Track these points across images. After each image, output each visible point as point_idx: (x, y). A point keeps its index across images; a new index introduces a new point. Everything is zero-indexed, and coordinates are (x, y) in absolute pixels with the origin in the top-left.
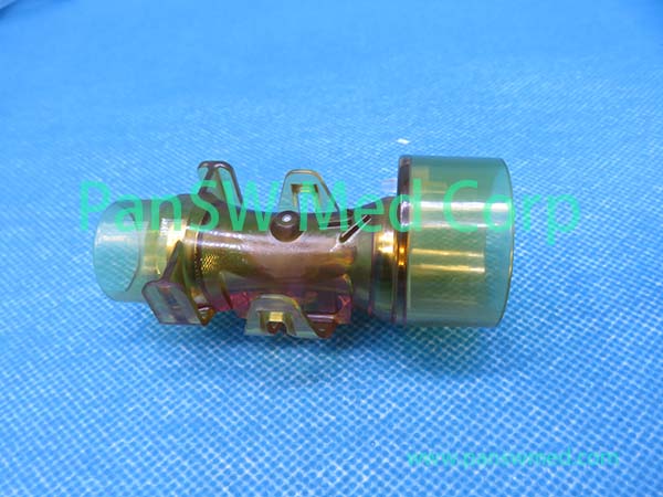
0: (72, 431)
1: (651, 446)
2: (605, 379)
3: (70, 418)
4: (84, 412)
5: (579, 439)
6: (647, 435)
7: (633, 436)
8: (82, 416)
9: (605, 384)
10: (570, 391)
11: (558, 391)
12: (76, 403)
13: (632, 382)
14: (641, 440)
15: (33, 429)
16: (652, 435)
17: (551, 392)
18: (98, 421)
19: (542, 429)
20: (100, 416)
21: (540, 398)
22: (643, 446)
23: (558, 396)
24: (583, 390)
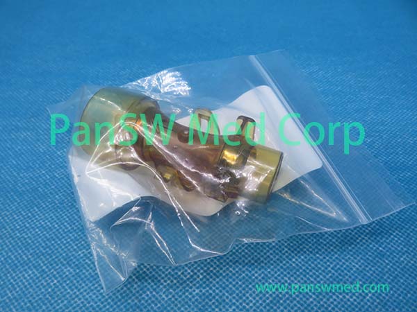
0: (58, 244)
1: (336, 271)
2: (321, 238)
3: (58, 238)
4: (64, 235)
5: (304, 265)
6: (335, 266)
7: (329, 266)
8: (64, 237)
9: (321, 240)
10: (304, 242)
11: (298, 242)
12: (60, 230)
13: (334, 240)
14: (332, 268)
15: (38, 242)
16: (338, 266)
17: (295, 242)
18: (72, 240)
19: (287, 260)
20: (73, 238)
21: (289, 244)
22: (333, 271)
23: (297, 244)
24: (310, 243)
